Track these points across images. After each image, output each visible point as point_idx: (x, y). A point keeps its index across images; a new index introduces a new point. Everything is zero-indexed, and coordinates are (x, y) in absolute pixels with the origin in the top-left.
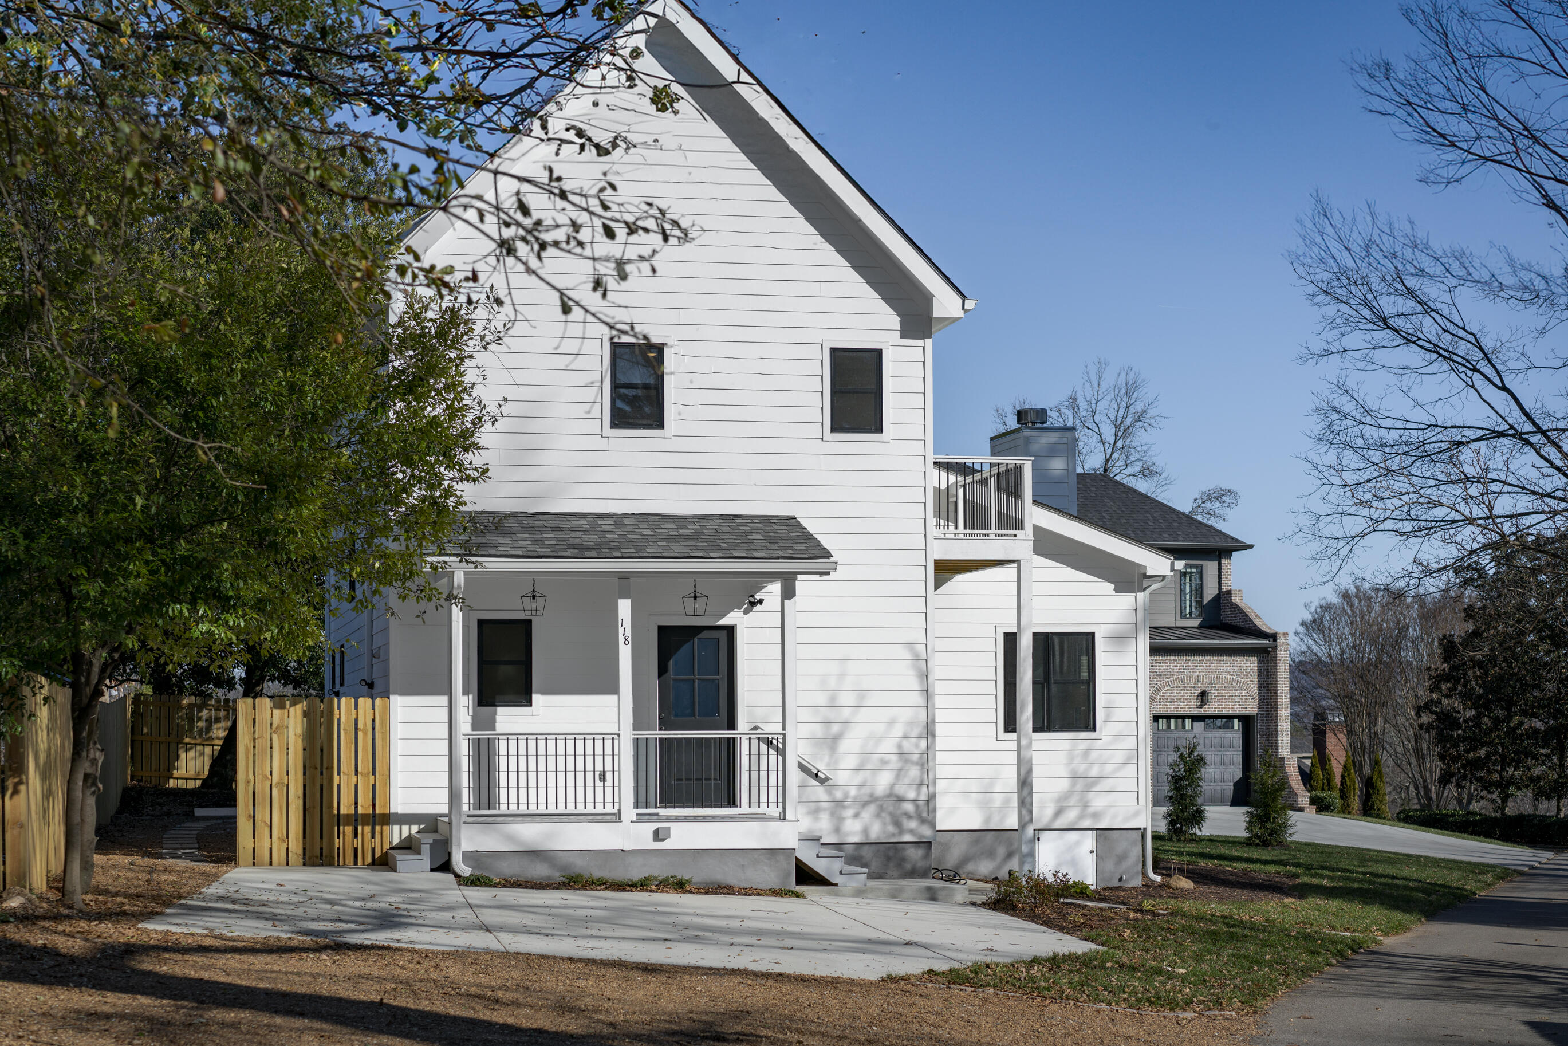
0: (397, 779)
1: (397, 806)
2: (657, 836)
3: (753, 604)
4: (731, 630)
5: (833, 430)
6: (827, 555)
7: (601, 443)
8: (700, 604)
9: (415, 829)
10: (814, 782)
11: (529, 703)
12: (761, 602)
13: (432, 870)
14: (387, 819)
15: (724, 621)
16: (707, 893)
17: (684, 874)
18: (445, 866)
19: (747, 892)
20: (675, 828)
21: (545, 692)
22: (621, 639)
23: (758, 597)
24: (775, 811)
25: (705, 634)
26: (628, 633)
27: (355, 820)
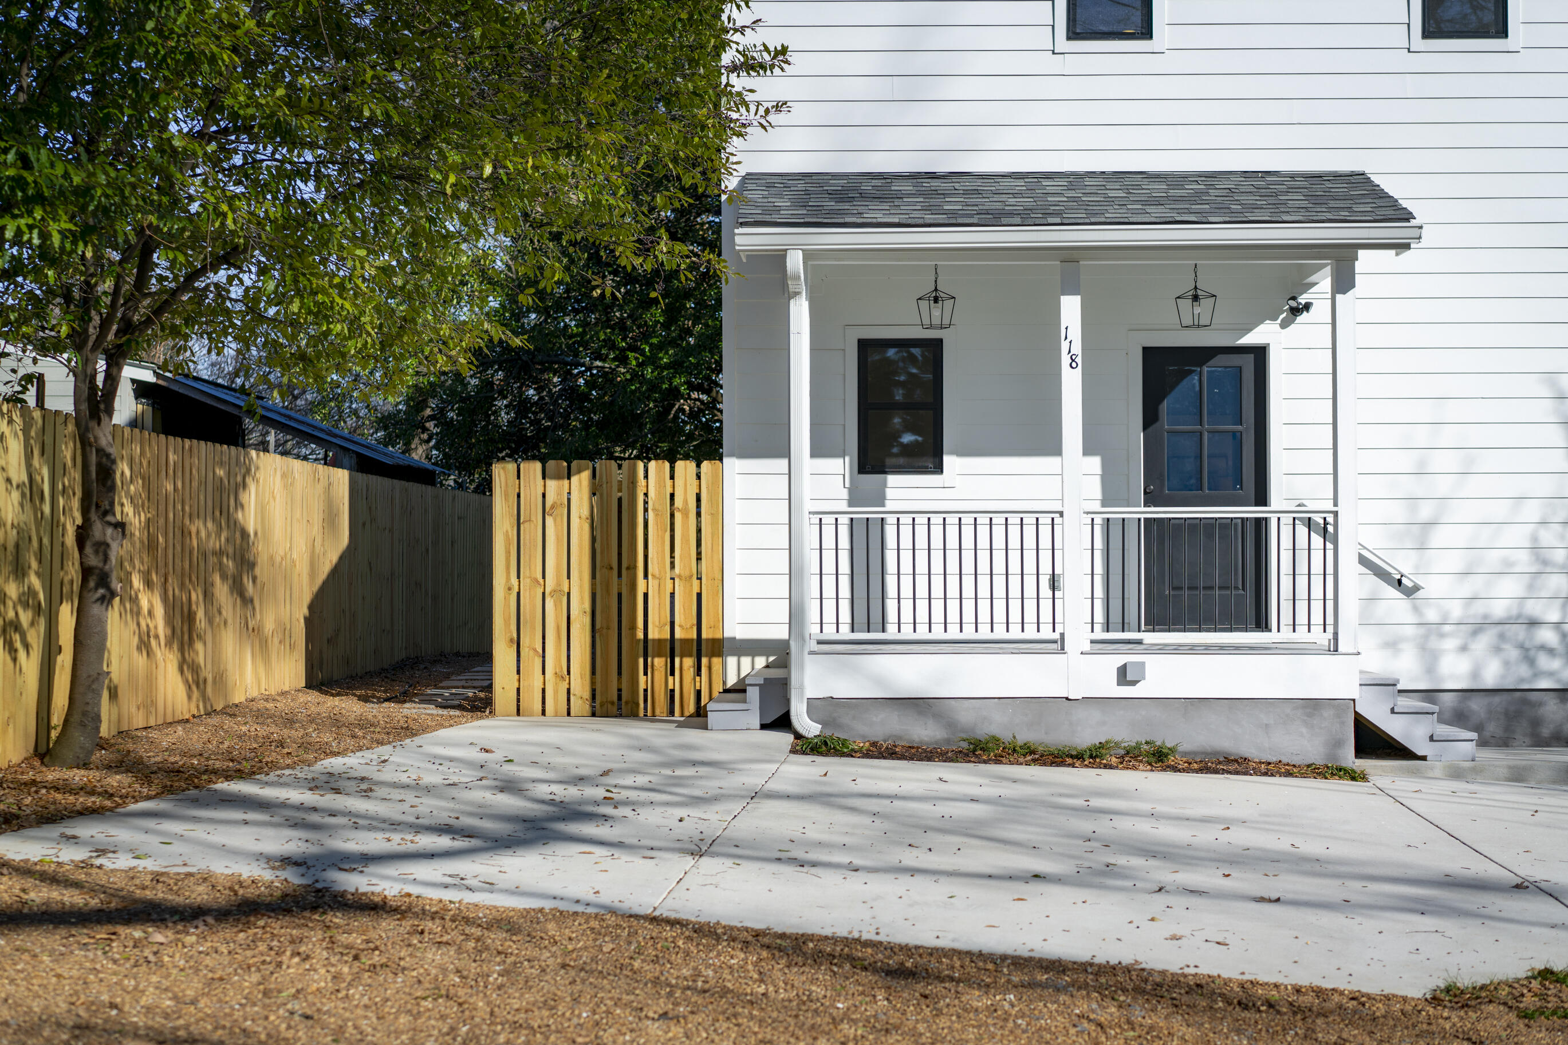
0: (734, 586)
1: (734, 629)
2: (1123, 676)
3: (1296, 311)
4: (1260, 353)
5: (1427, 34)
6: (1406, 216)
7: (1055, 64)
8: (1203, 309)
9: (761, 662)
10: (1393, 592)
11: (939, 469)
12: (1307, 307)
13: (764, 727)
14: (719, 647)
15: (1250, 339)
16: (1205, 769)
17: (1167, 739)
18: (783, 723)
19: (1270, 769)
20: (1153, 663)
21: (964, 451)
22: (1066, 360)
23: (1303, 299)
24: (1323, 639)
25: (1220, 360)
26: (1077, 349)
27: (671, 648)
